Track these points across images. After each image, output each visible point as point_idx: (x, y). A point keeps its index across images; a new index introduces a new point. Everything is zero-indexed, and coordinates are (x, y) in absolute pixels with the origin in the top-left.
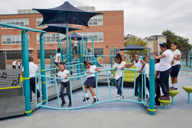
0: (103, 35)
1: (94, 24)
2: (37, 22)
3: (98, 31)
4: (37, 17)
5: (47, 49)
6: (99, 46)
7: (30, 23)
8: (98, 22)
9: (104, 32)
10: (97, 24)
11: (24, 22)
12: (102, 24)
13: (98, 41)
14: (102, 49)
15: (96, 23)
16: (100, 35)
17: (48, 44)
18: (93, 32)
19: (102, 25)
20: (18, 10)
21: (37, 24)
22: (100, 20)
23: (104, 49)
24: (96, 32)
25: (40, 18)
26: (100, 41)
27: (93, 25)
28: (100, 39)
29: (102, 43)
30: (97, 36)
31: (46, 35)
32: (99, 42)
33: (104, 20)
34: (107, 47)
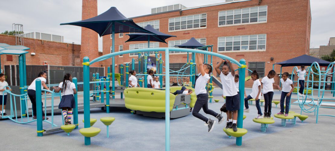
0: (266, 39)
1: (251, 22)
2: (170, 23)
3: (259, 34)
4: (170, 17)
5: (181, 63)
6: (257, 57)
7: (160, 26)
8: (258, 17)
9: (267, 34)
10: (257, 21)
11: (154, 25)
12: (266, 21)
13: (257, 50)
14: (263, 63)
15: (255, 20)
16: (261, 39)
17: (182, 55)
18: (250, 34)
20: (152, 9)
21: (169, 27)
22: (262, 14)
23: (266, 64)
24: (253, 34)
25: (173, 18)
26: (260, 50)
27: (249, 23)
28: (261, 47)
29: (262, 52)
30: (256, 41)
31: (180, 43)
32: (259, 52)
33: (270, 13)
34: (272, 60)
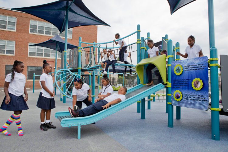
19: (72, 38)
